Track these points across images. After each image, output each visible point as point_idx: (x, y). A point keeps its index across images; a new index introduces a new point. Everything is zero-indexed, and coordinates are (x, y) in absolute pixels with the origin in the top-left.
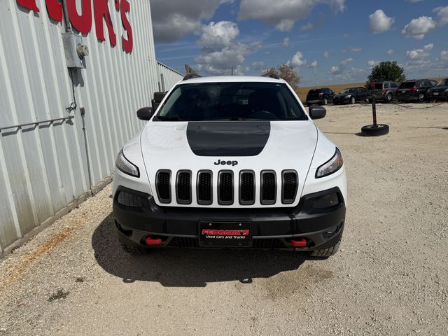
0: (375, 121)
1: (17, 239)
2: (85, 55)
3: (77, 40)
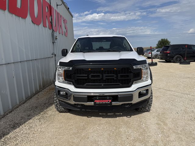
0: (152, 61)
1: (41, 88)
2: (57, 39)
3: (55, 35)
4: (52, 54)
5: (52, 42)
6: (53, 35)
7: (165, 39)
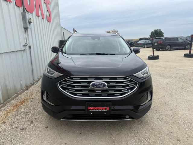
0: (153, 54)
1: (1, 104)
2: (31, 22)
3: (28, 16)
4: (24, 46)
5: (24, 28)
6: (24, 17)
7: (158, 30)
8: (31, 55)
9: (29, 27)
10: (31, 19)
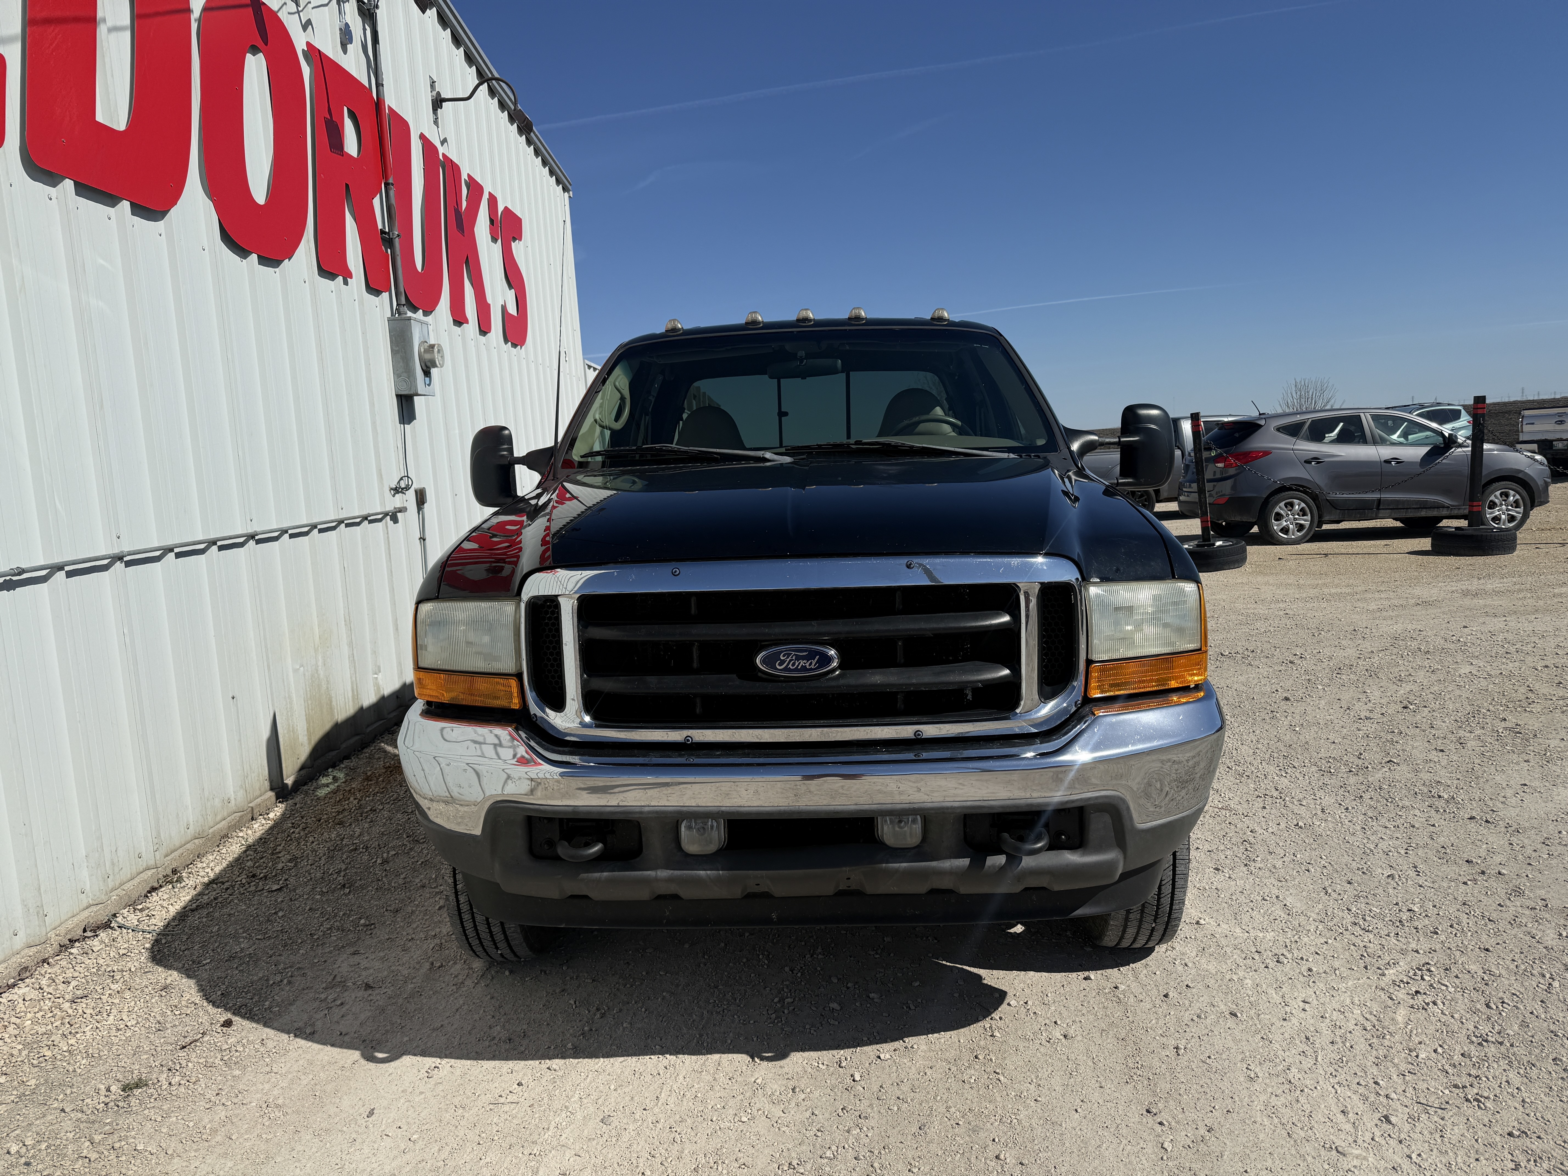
2: (435, 366)
3: (420, 331)
4: (396, 489)
5: (397, 396)
6: (399, 339)
8: (423, 539)
9: (421, 387)
10: (432, 346)
